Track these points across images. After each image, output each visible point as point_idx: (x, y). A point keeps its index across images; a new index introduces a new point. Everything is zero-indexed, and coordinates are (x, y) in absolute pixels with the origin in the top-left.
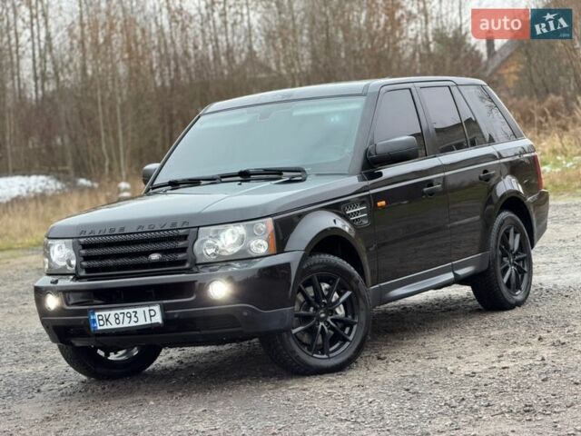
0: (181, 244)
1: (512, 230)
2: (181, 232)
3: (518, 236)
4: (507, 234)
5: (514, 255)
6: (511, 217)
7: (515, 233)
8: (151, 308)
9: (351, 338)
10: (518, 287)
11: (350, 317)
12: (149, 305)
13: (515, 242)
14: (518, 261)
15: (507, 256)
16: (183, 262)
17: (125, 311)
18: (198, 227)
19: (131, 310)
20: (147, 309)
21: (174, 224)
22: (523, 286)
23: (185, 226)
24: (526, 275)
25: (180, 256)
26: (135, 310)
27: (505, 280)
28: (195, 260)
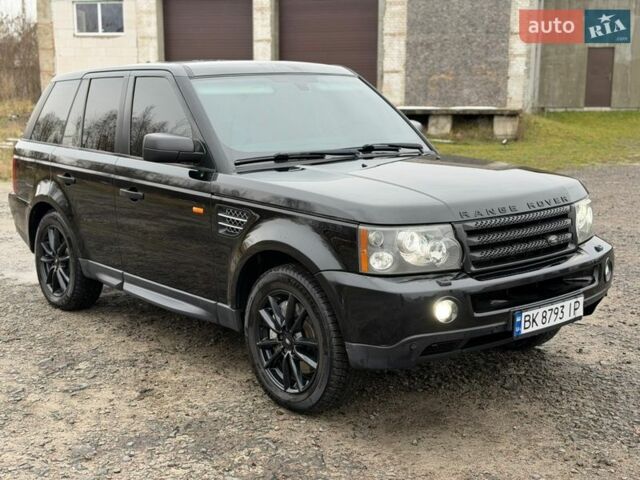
0: (569, 223)
8: (577, 300)
12: (576, 296)
17: (553, 307)
19: (559, 305)
20: (573, 301)
23: (567, 202)
25: (569, 237)
26: (562, 304)
28: (577, 240)
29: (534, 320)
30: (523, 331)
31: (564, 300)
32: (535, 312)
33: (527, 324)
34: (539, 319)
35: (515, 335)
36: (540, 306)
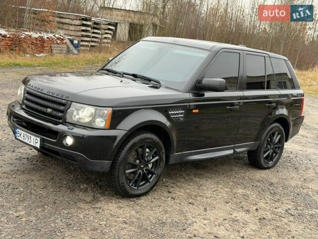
0: (62, 108)
1: (277, 133)
2: (64, 101)
3: (279, 136)
4: (273, 134)
5: (274, 145)
6: (278, 127)
7: (278, 134)
8: (37, 138)
9: (151, 180)
10: (272, 160)
11: (153, 170)
12: (36, 136)
13: (276, 139)
14: (275, 148)
15: (270, 145)
16: (60, 118)
17: (28, 134)
18: (72, 102)
19: (29, 135)
20: (35, 138)
21: (62, 96)
22: (274, 160)
23: (66, 99)
24: (278, 155)
25: (60, 114)
26: (31, 136)
27: (265, 156)
28: (65, 119)
30: (17, 137)
31: (31, 134)
36: (22, 130)
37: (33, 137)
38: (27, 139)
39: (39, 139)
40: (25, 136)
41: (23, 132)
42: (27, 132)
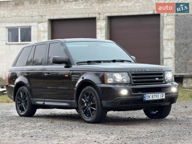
16: (162, 81)
18: (165, 71)
20: (161, 94)
21: (159, 70)
28: (166, 81)
29: (149, 97)
30: (146, 99)
31: (158, 93)
32: (150, 95)
33: (147, 98)
34: (151, 97)
35: (144, 100)
36: (151, 94)
37: (159, 94)
38: (155, 97)
39: (164, 94)
40: (154, 96)
41: (151, 95)
42: (155, 93)
